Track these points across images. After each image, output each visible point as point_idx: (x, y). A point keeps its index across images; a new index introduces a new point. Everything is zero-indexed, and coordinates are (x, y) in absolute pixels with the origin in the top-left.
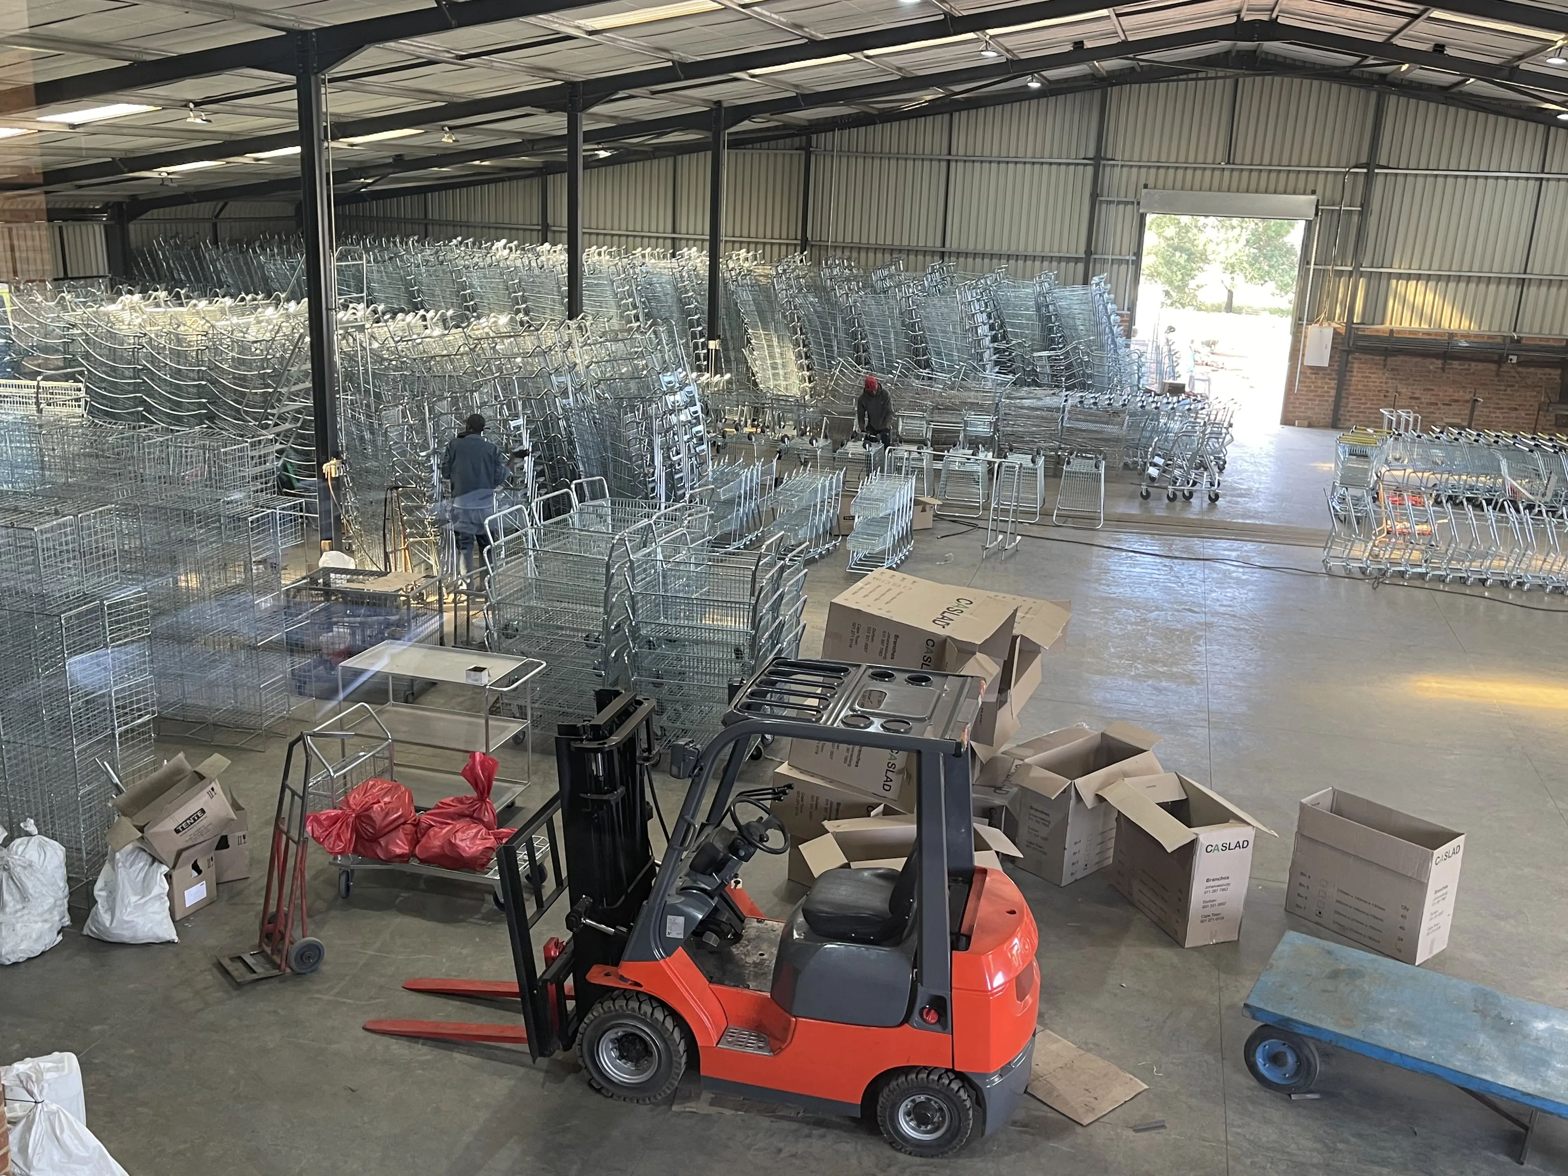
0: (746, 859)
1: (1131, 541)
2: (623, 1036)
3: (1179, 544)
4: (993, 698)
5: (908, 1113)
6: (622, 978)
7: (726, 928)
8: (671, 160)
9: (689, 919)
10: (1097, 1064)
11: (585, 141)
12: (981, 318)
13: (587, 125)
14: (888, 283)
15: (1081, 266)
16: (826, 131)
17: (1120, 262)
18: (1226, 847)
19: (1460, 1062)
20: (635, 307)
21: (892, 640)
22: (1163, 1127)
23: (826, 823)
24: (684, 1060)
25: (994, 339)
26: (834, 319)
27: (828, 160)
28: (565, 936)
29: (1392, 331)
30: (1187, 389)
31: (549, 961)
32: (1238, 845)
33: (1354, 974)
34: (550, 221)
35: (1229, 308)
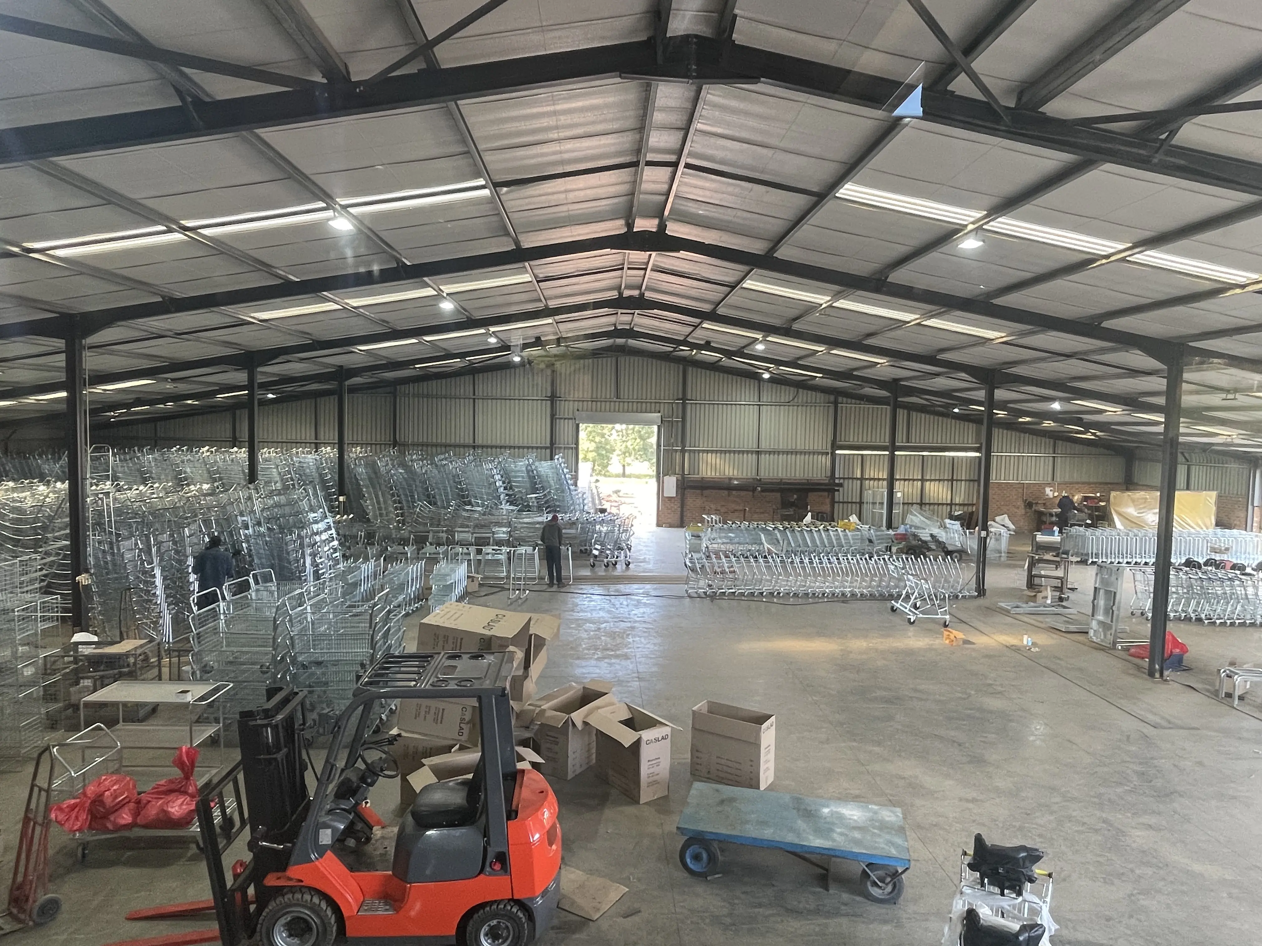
0: (372, 784)
1: (587, 588)
2: (290, 921)
3: (613, 588)
4: (520, 672)
5: (486, 935)
6: (290, 879)
7: (360, 834)
8: (313, 401)
9: (334, 830)
10: (598, 881)
11: (259, 388)
12: (497, 477)
13: (260, 379)
14: (444, 462)
15: (548, 451)
16: (405, 384)
17: (568, 448)
18: (657, 740)
19: (790, 838)
20: (292, 480)
21: (459, 640)
22: (640, 912)
23: (424, 761)
24: (335, 928)
25: (505, 488)
26: (415, 481)
27: (407, 399)
28: (248, 857)
29: (702, 478)
30: (608, 511)
31: (236, 876)
32: (663, 738)
33: (732, 800)
34: (238, 435)
35: (624, 475)
